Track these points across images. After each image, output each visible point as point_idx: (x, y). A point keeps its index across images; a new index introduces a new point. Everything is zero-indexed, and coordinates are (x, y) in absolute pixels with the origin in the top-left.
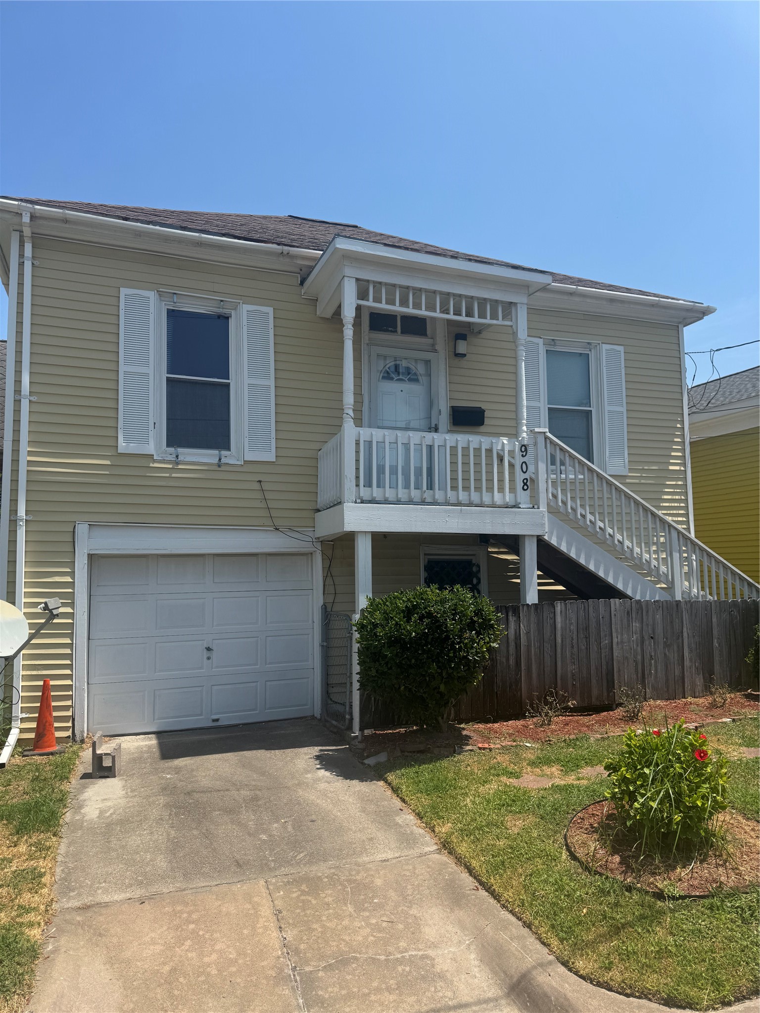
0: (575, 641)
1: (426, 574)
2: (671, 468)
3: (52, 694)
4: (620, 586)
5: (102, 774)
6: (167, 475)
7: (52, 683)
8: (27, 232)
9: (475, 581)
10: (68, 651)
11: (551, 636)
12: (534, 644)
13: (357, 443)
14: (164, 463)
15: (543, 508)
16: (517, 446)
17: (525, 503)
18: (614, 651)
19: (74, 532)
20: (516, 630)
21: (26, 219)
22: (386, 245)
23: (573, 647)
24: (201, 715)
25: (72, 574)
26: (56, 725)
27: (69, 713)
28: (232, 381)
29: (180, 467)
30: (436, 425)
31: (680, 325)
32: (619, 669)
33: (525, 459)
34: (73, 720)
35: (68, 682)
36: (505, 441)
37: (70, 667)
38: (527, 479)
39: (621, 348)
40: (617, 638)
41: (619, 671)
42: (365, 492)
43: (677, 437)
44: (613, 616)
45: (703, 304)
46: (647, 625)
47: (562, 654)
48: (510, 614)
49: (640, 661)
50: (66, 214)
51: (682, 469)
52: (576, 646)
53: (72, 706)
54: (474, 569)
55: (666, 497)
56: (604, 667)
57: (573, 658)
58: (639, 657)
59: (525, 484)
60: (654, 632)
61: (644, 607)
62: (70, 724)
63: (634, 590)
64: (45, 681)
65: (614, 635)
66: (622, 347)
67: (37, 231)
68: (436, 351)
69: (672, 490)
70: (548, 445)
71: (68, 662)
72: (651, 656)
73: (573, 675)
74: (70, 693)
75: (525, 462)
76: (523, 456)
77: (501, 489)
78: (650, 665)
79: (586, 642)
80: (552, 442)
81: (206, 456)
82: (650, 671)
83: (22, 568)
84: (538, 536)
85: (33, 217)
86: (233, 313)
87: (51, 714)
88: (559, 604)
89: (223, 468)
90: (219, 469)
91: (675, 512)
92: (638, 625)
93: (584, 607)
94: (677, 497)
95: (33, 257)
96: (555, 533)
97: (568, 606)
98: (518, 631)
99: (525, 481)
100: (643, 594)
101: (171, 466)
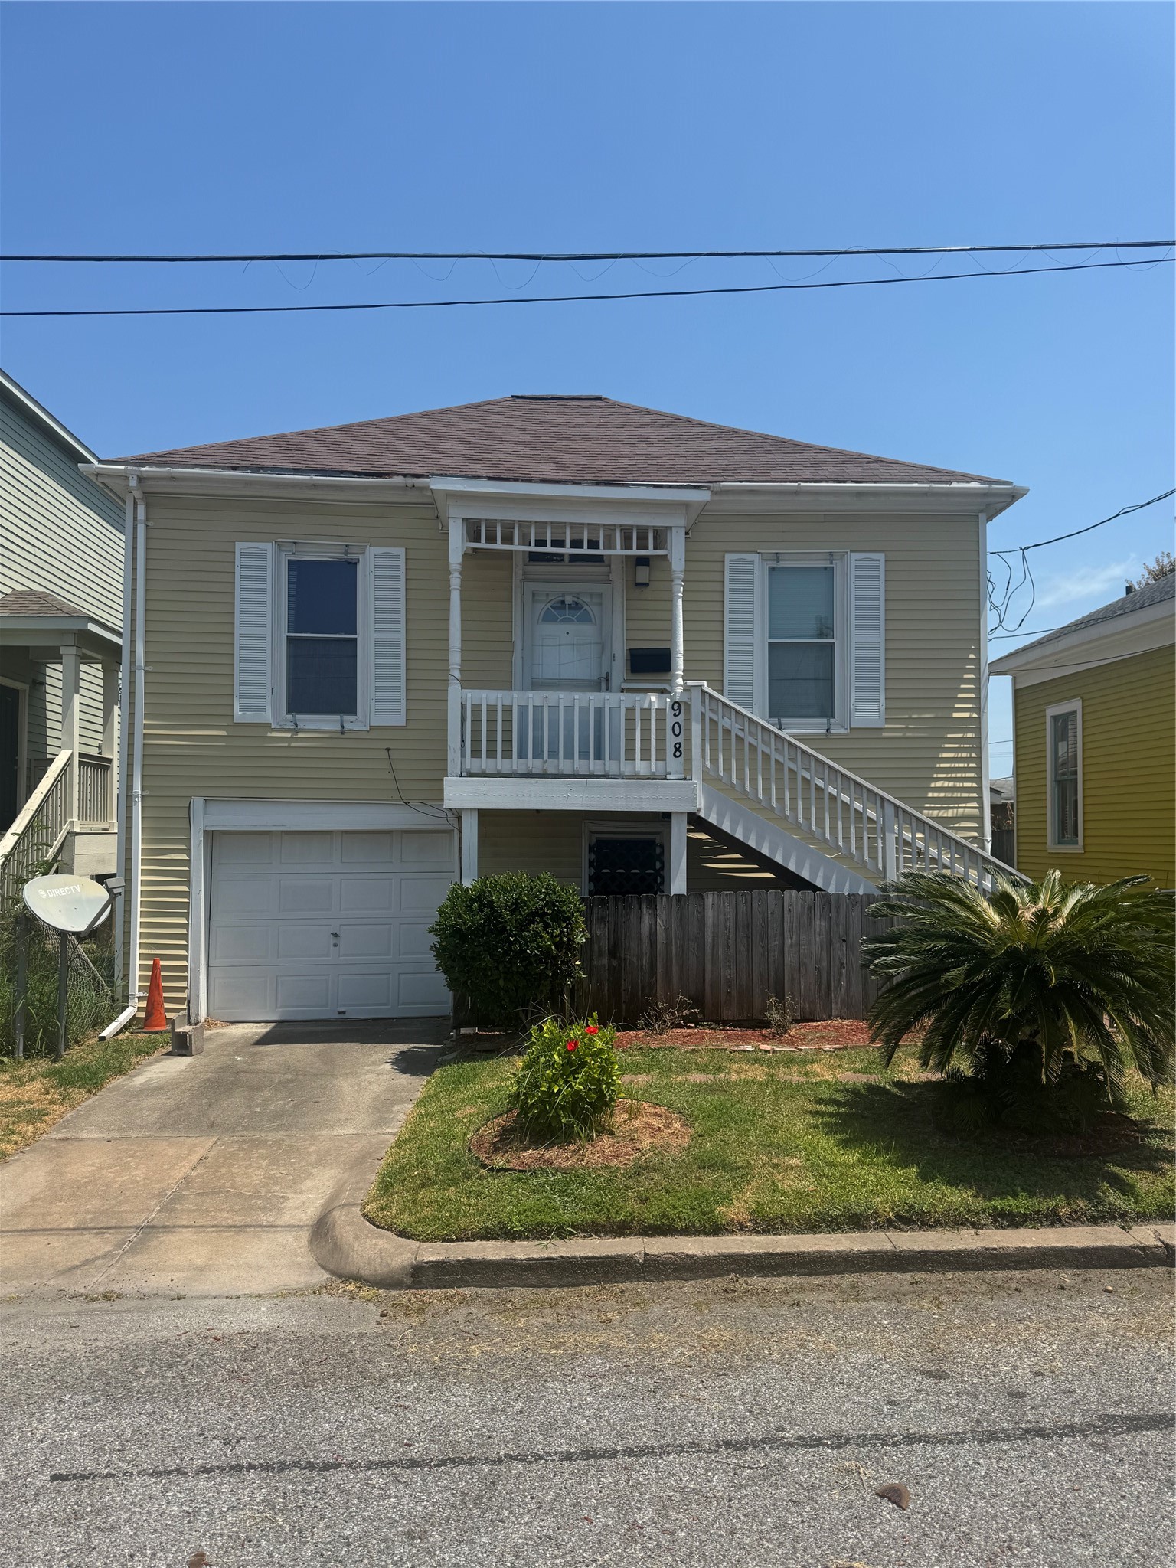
0: (731, 941)
1: (593, 857)
2: (955, 715)
3: (162, 974)
4: (805, 875)
5: (180, 1052)
6: (286, 745)
7: (162, 963)
8: (138, 494)
9: (658, 865)
10: (184, 931)
11: (698, 933)
12: (676, 943)
13: (463, 707)
14: (283, 732)
15: (697, 779)
16: (668, 704)
17: (676, 773)
18: (786, 955)
19: (189, 807)
20: (651, 925)
21: (133, 483)
22: (490, 478)
23: (728, 948)
24: (326, 1005)
25: (188, 852)
26: (166, 1005)
27: (185, 995)
28: (359, 637)
29: (299, 735)
30: (607, 674)
31: (980, 515)
32: (792, 977)
33: (677, 719)
34: (189, 1002)
35: (184, 963)
36: (653, 697)
37: (185, 947)
38: (680, 744)
39: (881, 557)
40: (791, 938)
41: (792, 979)
42: (471, 764)
43: (969, 671)
44: (786, 912)
45: (1009, 483)
46: (837, 924)
47: (713, 955)
48: (644, 906)
49: (825, 969)
50: (171, 473)
51: (975, 715)
52: (732, 947)
53: (187, 988)
54: (658, 851)
55: (945, 755)
56: (772, 974)
57: (729, 961)
58: (824, 964)
59: (677, 750)
60: (847, 934)
61: (833, 902)
62: (185, 1006)
63: (827, 880)
64: (154, 961)
65: (787, 934)
66: (883, 555)
67: (148, 490)
68: (609, 582)
69: (957, 746)
70: (707, 701)
71: (184, 943)
72: (842, 964)
73: (728, 981)
74: (186, 974)
75: (678, 723)
76: (675, 715)
77: (646, 758)
78: (840, 975)
79: (748, 942)
80: (711, 696)
81: (325, 723)
82: (840, 982)
83: (139, 845)
84: (689, 814)
85: (141, 479)
86: (361, 557)
87: (160, 995)
88: (710, 896)
89: (346, 735)
90: (343, 736)
91: (959, 775)
92: (823, 924)
93: (746, 900)
94: (964, 755)
95: (148, 519)
96: (715, 809)
97: (723, 897)
98: (653, 926)
99: (678, 746)
100: (840, 884)
101: (289, 735)
